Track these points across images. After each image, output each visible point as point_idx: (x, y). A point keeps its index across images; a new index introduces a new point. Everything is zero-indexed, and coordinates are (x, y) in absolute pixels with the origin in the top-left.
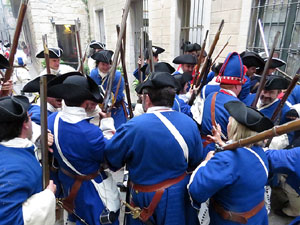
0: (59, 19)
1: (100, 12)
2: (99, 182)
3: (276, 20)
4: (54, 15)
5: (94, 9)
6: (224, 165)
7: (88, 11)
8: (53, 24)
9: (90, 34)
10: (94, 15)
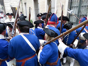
0: (13, 6)
1: (25, 4)
2: (8, 61)
3: (76, 6)
4: (11, 4)
5: (24, 3)
6: (48, 49)
7: (22, 3)
8: (11, 7)
9: (23, 10)
10: (24, 5)
